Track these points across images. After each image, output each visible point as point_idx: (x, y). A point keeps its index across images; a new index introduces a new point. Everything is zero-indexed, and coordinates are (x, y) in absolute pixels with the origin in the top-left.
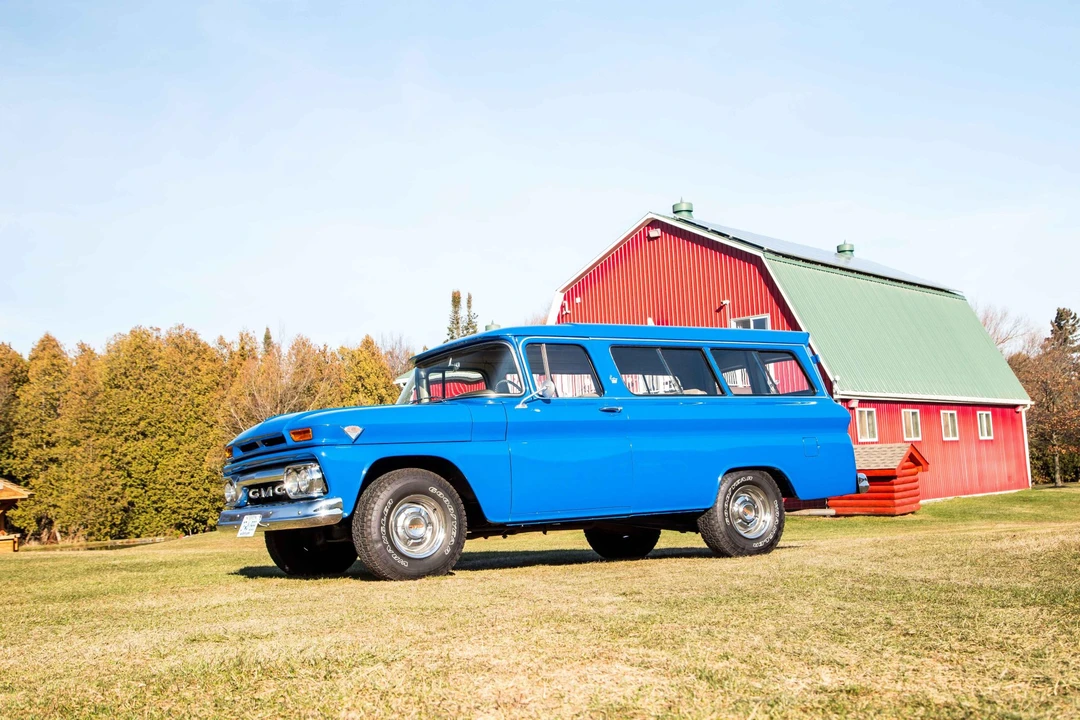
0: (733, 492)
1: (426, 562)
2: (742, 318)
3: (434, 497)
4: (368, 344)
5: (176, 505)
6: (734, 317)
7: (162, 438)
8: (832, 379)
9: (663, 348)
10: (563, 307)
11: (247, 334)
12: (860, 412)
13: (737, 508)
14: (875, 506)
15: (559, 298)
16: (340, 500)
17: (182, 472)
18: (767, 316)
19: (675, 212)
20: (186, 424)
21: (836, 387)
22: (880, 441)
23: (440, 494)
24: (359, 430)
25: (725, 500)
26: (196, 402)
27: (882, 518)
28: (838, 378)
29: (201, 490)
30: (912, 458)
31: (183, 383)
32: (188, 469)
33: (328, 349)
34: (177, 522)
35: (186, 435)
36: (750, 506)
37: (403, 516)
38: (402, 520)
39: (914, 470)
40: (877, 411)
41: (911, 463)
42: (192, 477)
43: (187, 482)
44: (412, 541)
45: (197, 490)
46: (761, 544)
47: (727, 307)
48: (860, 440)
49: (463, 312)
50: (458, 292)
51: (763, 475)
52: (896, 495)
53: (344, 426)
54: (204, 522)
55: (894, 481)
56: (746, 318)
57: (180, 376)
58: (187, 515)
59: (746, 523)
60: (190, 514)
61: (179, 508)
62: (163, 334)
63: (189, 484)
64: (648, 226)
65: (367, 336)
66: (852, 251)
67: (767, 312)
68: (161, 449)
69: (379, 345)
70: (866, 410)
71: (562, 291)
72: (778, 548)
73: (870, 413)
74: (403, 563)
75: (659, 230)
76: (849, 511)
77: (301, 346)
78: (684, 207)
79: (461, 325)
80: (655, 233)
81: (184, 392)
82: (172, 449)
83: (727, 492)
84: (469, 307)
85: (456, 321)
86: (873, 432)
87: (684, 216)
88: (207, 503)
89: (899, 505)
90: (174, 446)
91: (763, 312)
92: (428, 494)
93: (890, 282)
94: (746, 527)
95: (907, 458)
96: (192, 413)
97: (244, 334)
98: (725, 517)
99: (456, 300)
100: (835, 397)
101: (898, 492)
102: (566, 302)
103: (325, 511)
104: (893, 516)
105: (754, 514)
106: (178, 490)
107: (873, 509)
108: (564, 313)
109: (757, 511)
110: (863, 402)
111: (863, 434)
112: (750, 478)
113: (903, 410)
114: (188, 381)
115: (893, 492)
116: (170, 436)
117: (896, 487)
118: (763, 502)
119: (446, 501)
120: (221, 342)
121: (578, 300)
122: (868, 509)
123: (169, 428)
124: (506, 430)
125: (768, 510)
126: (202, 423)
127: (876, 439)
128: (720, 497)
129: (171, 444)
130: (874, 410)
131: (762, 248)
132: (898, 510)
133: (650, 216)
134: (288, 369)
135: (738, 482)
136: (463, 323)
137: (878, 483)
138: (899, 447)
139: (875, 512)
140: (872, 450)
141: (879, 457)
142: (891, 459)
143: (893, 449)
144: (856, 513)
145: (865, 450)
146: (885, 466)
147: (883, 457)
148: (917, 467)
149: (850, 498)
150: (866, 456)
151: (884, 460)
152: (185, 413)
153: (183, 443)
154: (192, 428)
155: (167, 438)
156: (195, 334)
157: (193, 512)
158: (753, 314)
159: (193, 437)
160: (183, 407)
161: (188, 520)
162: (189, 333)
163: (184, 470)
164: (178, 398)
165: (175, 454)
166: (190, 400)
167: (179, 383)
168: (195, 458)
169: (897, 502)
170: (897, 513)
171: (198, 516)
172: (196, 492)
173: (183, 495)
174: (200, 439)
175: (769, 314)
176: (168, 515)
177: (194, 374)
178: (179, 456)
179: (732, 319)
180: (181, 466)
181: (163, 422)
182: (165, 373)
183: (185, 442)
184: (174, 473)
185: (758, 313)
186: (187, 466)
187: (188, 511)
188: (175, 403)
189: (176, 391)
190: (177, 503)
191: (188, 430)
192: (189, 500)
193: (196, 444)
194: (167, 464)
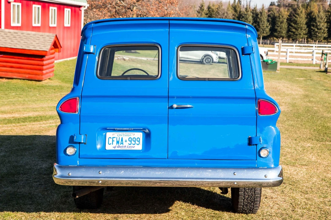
12: (14, 5)
14: (29, 74)
27: (33, 82)
30: (55, 44)
39: (53, 51)
41: (54, 47)
52: (44, 67)
55: (44, 59)
70: (16, 4)
73: (18, 6)
76: (10, 75)
86: (19, 19)
89: (44, 74)
95: (53, 44)
101: (45, 65)
107: (27, 76)
111: (14, 21)
113: (34, 6)
115: (43, 65)
117: (45, 62)
122: (24, 75)
127: (19, 25)
132: (44, 77)
137: (33, 58)
138: (48, 36)
139: (28, 77)
140: (29, 36)
141: (34, 41)
142: (43, 43)
143: (44, 37)
144: (15, 77)
145: (24, 35)
146: (40, 48)
147: (37, 42)
148: (55, 49)
149: (12, 67)
150: (25, 40)
151: (38, 44)
169: (44, 72)
170: (43, 79)
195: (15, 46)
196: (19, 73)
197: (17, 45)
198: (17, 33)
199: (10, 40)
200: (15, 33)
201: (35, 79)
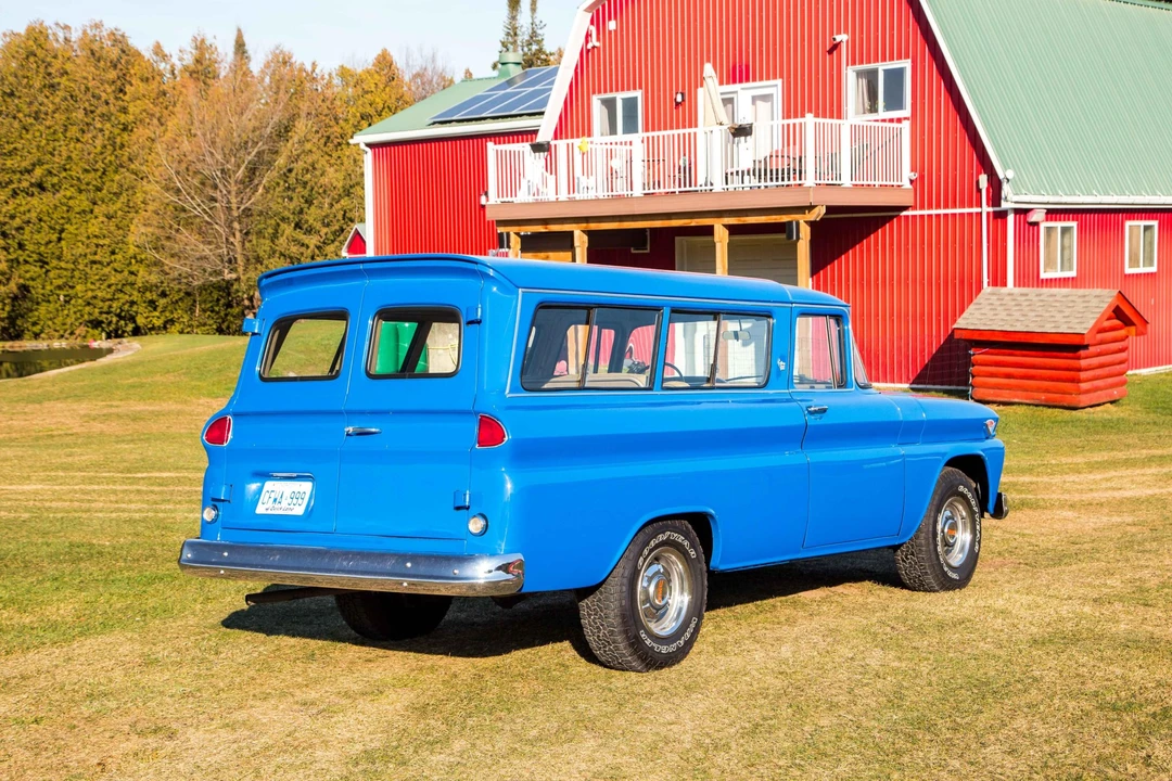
2: (866, 66)
4: (384, 62)
5: (90, 294)
6: (854, 63)
7: (68, 194)
8: (1001, 176)
10: (588, 36)
11: (204, 40)
12: (1049, 230)
14: (1047, 391)
15: (583, 21)
17: (97, 246)
18: (906, 64)
20: (104, 173)
21: (1006, 189)
26: (118, 140)
27: (1056, 411)
28: (1010, 174)
29: (126, 273)
30: (1117, 313)
31: (98, 112)
32: (107, 241)
33: (318, 70)
34: (92, 318)
35: (105, 191)
39: (1122, 333)
40: (1081, 229)
41: (1116, 322)
42: (113, 253)
43: (105, 261)
45: (120, 272)
47: (843, 46)
48: (1043, 276)
49: (524, 18)
52: (1083, 375)
54: (133, 319)
55: (1082, 353)
56: (872, 66)
57: (94, 101)
58: (106, 309)
60: (110, 307)
61: (95, 297)
62: (75, 36)
63: (108, 264)
65: (384, 51)
67: (907, 57)
68: (68, 211)
69: (399, 66)
70: (1059, 225)
71: (589, 9)
73: (1065, 230)
76: (1005, 396)
77: (280, 62)
79: (519, 39)
81: (99, 125)
82: (84, 211)
84: (533, 10)
85: (513, 32)
86: (1070, 260)
88: (135, 293)
89: (1087, 391)
90: (86, 205)
91: (899, 58)
95: (1110, 312)
96: (113, 158)
97: (199, 39)
100: (1005, 205)
101: (1086, 370)
102: (593, 29)
104: (1075, 408)
106: (93, 272)
107: (1043, 397)
108: (590, 46)
110: (1052, 214)
111: (1050, 264)
113: (1128, 224)
114: (103, 109)
115: (1079, 370)
116: (80, 191)
117: (1083, 363)
120: (158, 50)
121: (612, 25)
122: (1036, 395)
123: (79, 179)
127: (1073, 274)
129: (83, 202)
130: (1074, 224)
132: (1084, 399)
134: (261, 102)
136: (524, 36)
137: (1055, 354)
138: (1096, 297)
139: (1046, 400)
140: (1051, 299)
141: (1061, 312)
142: (1080, 315)
143: (1087, 299)
144: (1016, 400)
145: (1041, 298)
146: (1069, 328)
147: (1068, 312)
148: (1127, 328)
149: (1008, 376)
150: (1040, 309)
151: (1068, 317)
152: (101, 157)
153: (100, 203)
154: (113, 181)
155: (76, 194)
156: (123, 36)
157: (115, 305)
158: (884, 60)
159: (115, 194)
160: (99, 148)
161: (109, 316)
162: (114, 34)
163: (101, 242)
164: (90, 135)
165: (88, 217)
166: (109, 139)
167: (92, 112)
168: (117, 226)
169: (1084, 386)
170: (1082, 405)
171: (122, 311)
172: (119, 276)
173: (100, 279)
174: (123, 198)
175: (910, 61)
176: (80, 308)
177: (117, 98)
178: (93, 221)
179: (850, 67)
180: (96, 236)
181: (70, 170)
182: (72, 96)
183: (103, 201)
184: (88, 246)
185: (892, 59)
186: (104, 237)
187: (107, 303)
188: (87, 142)
189: (87, 124)
190: (92, 290)
191: (108, 184)
192: (109, 286)
193: (119, 205)
194: (76, 232)
195: (1012, 325)
196: (1026, 389)
197: (1018, 324)
198: (1026, 295)
199: (1005, 313)
200: (1022, 295)
201: (1061, 404)
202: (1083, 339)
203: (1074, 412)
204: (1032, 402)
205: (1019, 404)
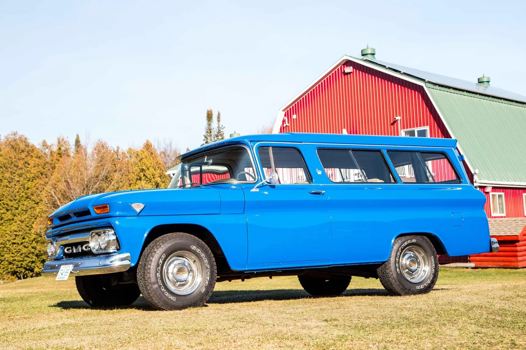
0: (402, 250)
1: (188, 297)
2: (409, 129)
3: (194, 252)
4: (148, 146)
5: (12, 259)
6: (404, 128)
8: (473, 172)
9: (354, 150)
10: (284, 121)
11: (63, 139)
12: (493, 195)
13: (405, 261)
14: (503, 261)
15: (281, 116)
16: (128, 254)
17: (16, 235)
18: (427, 128)
19: (363, 55)
20: (19, 201)
21: (475, 178)
22: (507, 216)
23: (198, 251)
24: (142, 206)
25: (396, 256)
26: (26, 186)
27: (509, 270)
28: (477, 171)
29: (30, 247)
31: (17, 173)
32: (20, 233)
33: (120, 150)
34: (13, 270)
35: (20, 209)
36: (415, 260)
37: (172, 266)
38: (172, 268)
40: (506, 195)
42: (24, 238)
43: (20, 242)
44: (179, 283)
45: (27, 248)
46: (422, 287)
47: (399, 122)
48: (492, 215)
49: (214, 125)
50: (211, 111)
51: (424, 239)
52: (519, 254)
53: (132, 203)
54: (32, 270)
55: (517, 244)
56: (412, 129)
57: (15, 168)
58: (20, 265)
59: (411, 272)
60: (22, 264)
61: (14, 260)
62: (3, 138)
63: (22, 244)
64: (344, 65)
65: (148, 141)
66: (488, 82)
67: (427, 125)
68: (1, 219)
69: (156, 147)
70: (497, 194)
71: (284, 110)
72: (434, 290)
73: (500, 196)
74: (172, 298)
75: (351, 68)
76: (485, 264)
77: (101, 148)
78: (369, 52)
79: (213, 134)
80: (349, 69)
81: (18, 179)
82: (9, 220)
83: (398, 250)
84: (219, 121)
85: (209, 131)
86: (502, 209)
87: (369, 58)
88: (34, 257)
89: (521, 261)
90: (10, 217)
91: (424, 125)
92: (190, 250)
93: (516, 104)
94: (411, 275)
96: (23, 194)
97: (61, 139)
98: (396, 268)
99: (209, 116)
100: (475, 184)
101: (520, 251)
102: (286, 118)
103: (118, 262)
104: (516, 268)
105: (417, 265)
106: (13, 248)
107: (502, 264)
108: (285, 125)
109: (419, 264)
110: (495, 189)
111: (495, 210)
112: (414, 241)
113: (524, 194)
114: (21, 171)
115: (517, 251)
116: (7, 210)
117: (518, 248)
118: (423, 257)
119: (203, 255)
120: (44, 144)
121: (294, 117)
122: (499, 263)
123: (7, 204)
124: (244, 207)
125: (427, 263)
126: (30, 201)
127: (504, 215)
128: (393, 254)
129: (9, 215)
130: (503, 194)
131: (423, 80)
132: (520, 264)
133: (345, 58)
134: (91, 165)
135: (406, 243)
136: (214, 132)
137: (505, 245)
138: (521, 220)
139: (503, 265)
140: (501, 222)
141: (506, 227)
142: (515, 228)
143: (517, 221)
144: (490, 266)
145: (497, 222)
146: (511, 233)
147: (509, 227)
149: (485, 256)
151: (510, 229)
152: (18, 194)
153: (17, 215)
154: (24, 205)
155: (6, 211)
156: (26, 139)
157: (24, 263)
158: (417, 126)
159: (24, 211)
160: (17, 190)
161: (21, 269)
162: (21, 138)
163: (18, 234)
164: (13, 184)
165: (11, 222)
166: (22, 185)
167: (14, 173)
168: (26, 225)
169: (520, 258)
170: (519, 267)
171: (27, 266)
172: (26, 249)
173: (17, 251)
174: (29, 212)
175: (428, 126)
176: (6, 266)
177: (25, 166)
178: (14, 224)
179: (402, 130)
180: (15, 231)
181: (3, 200)
182: (4, 166)
183: (19, 214)
184: (11, 236)
185: (420, 126)
186: (20, 231)
187: (20, 263)
188: (11, 187)
189: (12, 179)
190: (12, 257)
191: (21, 206)
192: (21, 254)
193: (26, 216)
194: (6, 229)
196: (494, 261)
201: (510, 267)
202: (518, 237)
203: (516, 270)
204: (497, 266)
205: (491, 268)
